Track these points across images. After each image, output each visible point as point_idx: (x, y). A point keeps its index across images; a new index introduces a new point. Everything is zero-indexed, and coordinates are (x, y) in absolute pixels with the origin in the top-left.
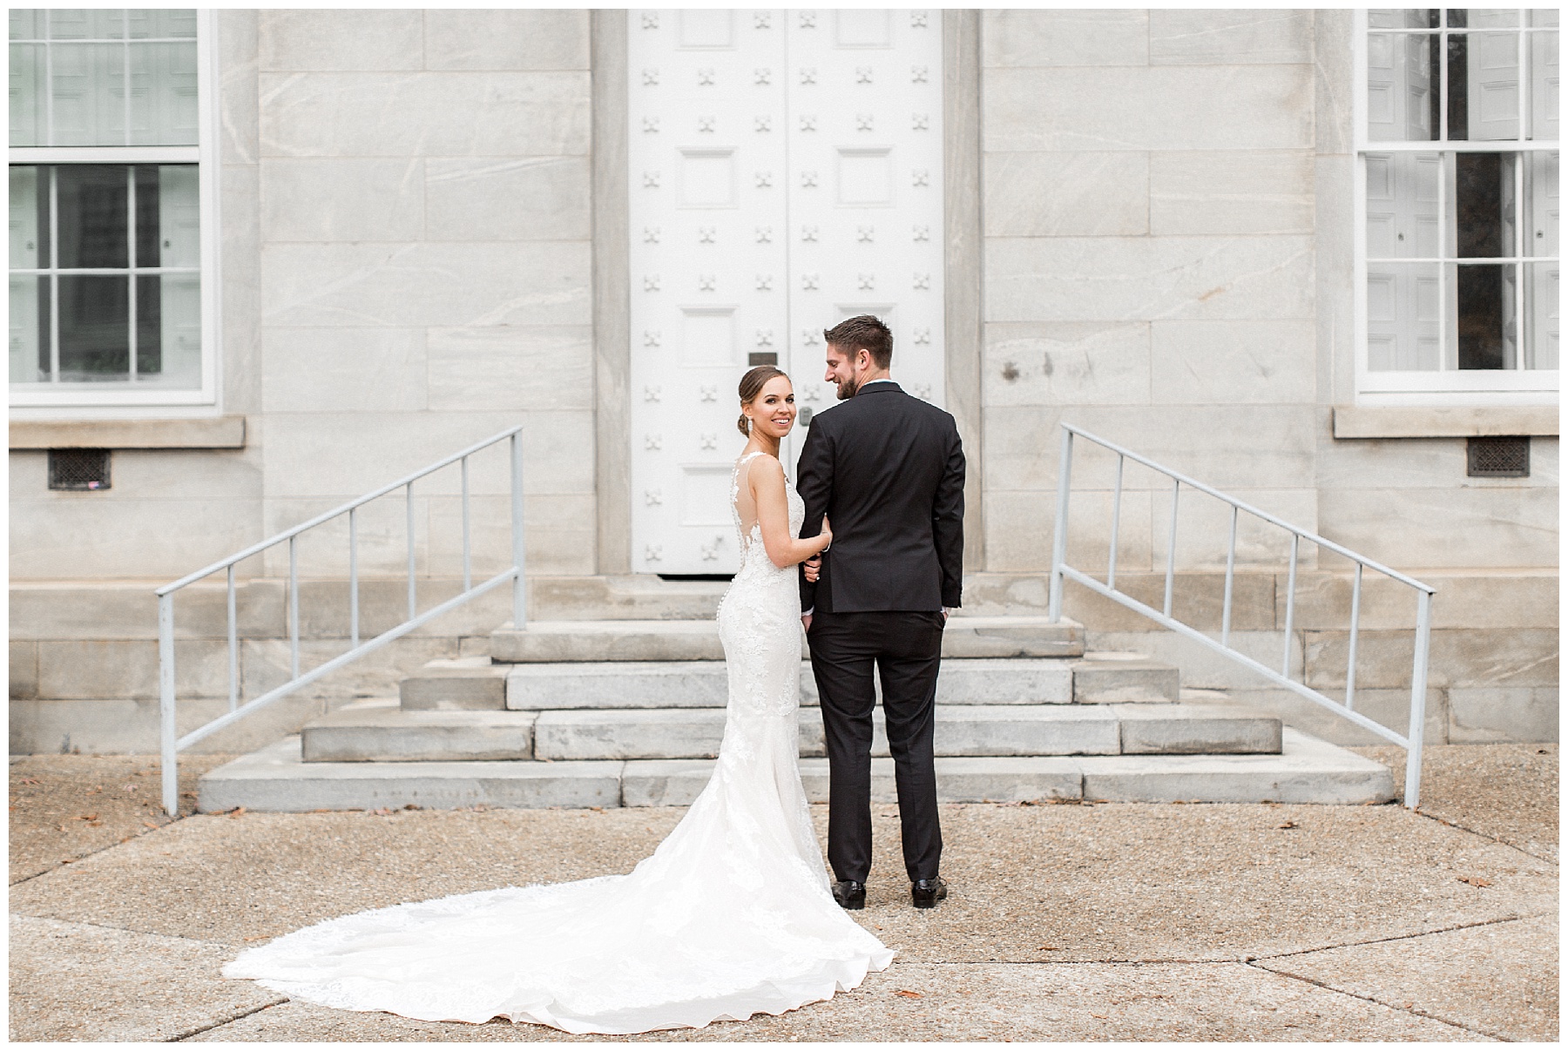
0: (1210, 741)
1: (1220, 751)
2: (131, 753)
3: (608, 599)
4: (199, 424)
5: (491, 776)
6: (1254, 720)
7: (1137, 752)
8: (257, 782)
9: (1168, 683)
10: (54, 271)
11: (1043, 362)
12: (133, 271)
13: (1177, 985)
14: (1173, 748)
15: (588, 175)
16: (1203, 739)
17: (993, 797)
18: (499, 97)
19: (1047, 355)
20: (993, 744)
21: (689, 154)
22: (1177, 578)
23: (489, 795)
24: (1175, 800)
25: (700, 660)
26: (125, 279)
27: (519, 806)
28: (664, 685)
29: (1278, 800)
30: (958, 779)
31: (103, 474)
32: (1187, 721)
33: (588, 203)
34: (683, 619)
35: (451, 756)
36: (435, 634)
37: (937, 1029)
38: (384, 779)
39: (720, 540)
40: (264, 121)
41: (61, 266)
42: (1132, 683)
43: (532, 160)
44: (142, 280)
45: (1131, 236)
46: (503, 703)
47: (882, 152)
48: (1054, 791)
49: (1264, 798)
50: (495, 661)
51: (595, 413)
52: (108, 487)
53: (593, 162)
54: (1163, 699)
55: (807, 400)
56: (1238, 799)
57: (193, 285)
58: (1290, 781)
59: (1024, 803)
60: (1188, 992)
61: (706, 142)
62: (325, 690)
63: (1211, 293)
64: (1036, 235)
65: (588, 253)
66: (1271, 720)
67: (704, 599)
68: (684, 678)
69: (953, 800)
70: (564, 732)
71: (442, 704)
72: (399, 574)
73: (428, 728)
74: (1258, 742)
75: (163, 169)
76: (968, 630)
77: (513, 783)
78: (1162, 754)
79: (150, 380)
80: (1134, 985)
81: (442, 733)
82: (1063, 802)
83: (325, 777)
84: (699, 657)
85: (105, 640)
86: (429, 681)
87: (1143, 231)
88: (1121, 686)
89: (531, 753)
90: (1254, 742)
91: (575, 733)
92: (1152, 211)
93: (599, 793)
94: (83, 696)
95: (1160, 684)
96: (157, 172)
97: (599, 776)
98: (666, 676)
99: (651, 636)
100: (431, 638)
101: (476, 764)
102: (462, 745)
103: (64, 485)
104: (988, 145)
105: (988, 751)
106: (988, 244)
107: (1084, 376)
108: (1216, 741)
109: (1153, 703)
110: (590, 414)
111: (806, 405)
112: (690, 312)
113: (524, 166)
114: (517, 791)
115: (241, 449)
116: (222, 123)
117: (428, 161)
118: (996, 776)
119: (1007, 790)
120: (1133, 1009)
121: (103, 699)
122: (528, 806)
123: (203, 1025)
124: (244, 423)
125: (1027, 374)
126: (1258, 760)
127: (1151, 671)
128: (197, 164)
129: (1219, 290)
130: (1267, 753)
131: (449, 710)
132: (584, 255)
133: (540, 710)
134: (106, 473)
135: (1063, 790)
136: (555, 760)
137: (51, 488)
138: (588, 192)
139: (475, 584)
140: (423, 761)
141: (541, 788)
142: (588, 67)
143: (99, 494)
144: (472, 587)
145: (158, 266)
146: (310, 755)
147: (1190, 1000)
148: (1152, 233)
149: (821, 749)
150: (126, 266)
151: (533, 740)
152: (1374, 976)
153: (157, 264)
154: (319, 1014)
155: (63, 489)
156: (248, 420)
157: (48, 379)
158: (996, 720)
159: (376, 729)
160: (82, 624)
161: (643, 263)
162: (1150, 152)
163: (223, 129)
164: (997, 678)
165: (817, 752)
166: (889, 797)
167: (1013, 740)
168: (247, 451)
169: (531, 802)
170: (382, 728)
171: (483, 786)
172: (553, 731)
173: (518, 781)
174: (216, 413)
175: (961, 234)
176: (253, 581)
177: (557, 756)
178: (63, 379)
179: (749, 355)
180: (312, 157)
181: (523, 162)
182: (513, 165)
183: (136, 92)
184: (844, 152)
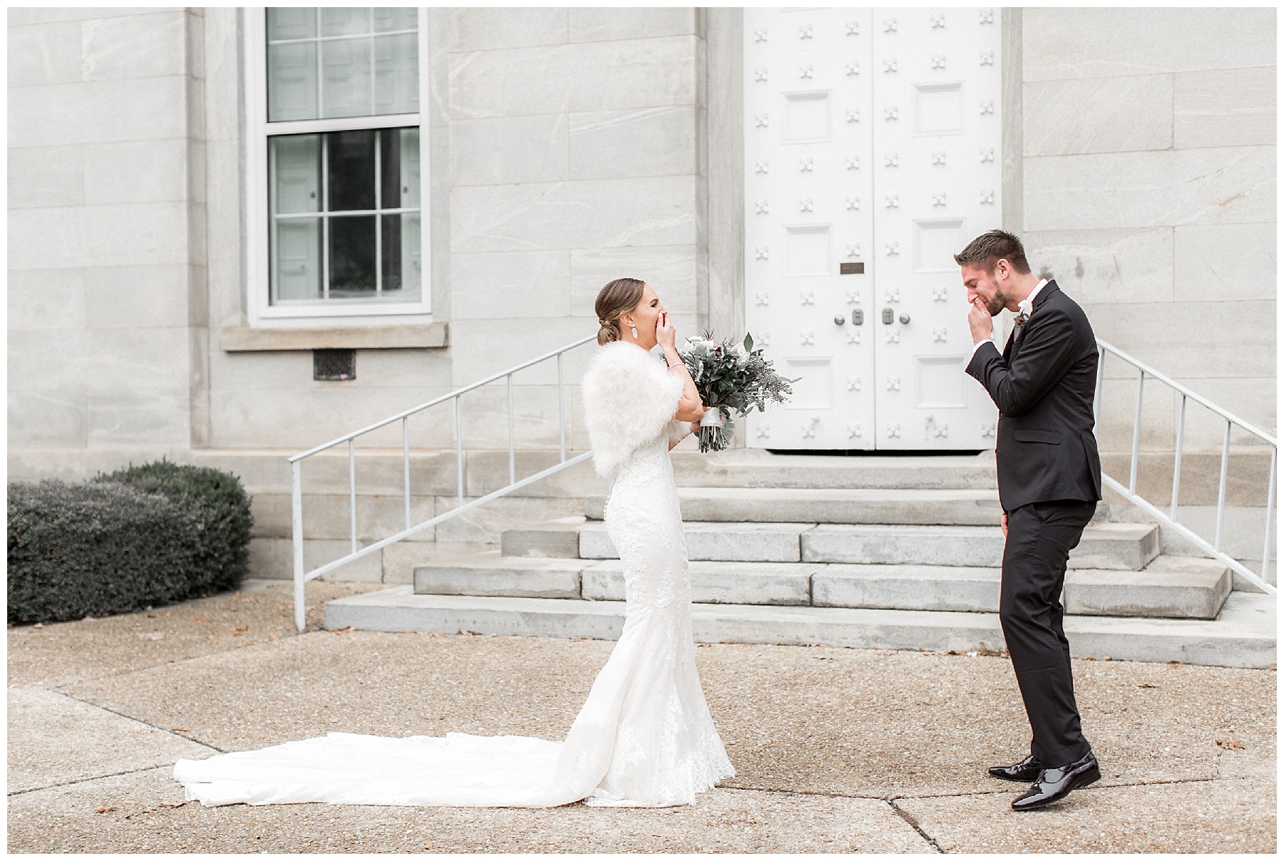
0: (1146, 605)
1: (1156, 615)
2: (358, 582)
3: (706, 469)
4: (415, 330)
5: (530, 611)
6: (1187, 588)
7: (1079, 612)
8: (363, 607)
9: (1129, 552)
10: (326, 214)
11: (1075, 265)
12: (379, 212)
14: (1112, 610)
15: (692, 121)
16: (1140, 603)
17: (929, 647)
18: (624, 60)
19: (1078, 259)
20: (952, 601)
21: (793, 98)
22: (1187, 459)
23: (528, 625)
24: (1090, 656)
25: (746, 521)
26: (373, 218)
27: (550, 636)
28: (700, 541)
29: (1185, 661)
30: (899, 629)
31: (350, 368)
32: (1125, 586)
33: (693, 143)
34: (766, 487)
35: (519, 593)
36: (575, 496)
38: (452, 610)
39: (817, 421)
40: (452, 91)
41: (330, 210)
42: (1096, 550)
43: (650, 111)
44: (384, 218)
45: (1156, 150)
46: (576, 550)
47: (955, 87)
48: (982, 643)
49: (1170, 661)
50: (589, 519)
51: (707, 316)
52: (354, 378)
53: (698, 109)
54: (1124, 567)
55: (889, 302)
56: (1148, 659)
57: (416, 221)
58: (1197, 645)
59: (953, 653)
61: (805, 87)
62: (495, 538)
63: (1231, 199)
64: (1070, 153)
65: (693, 186)
66: (1203, 589)
67: (782, 470)
68: (716, 536)
69: (895, 647)
70: (604, 577)
71: (531, 552)
72: (550, 447)
73: (503, 570)
74: (1191, 608)
75: (403, 132)
76: (970, 501)
77: (546, 617)
78: (1102, 616)
79: (394, 295)
81: (513, 575)
82: (989, 653)
83: (411, 606)
84: (746, 519)
85: (342, 495)
86: (522, 533)
87: (1167, 145)
88: (1085, 554)
89: (579, 593)
90: (1187, 608)
91: (612, 579)
92: (1176, 127)
93: (611, 628)
94: (328, 537)
95: (1122, 553)
96: (399, 136)
97: (611, 614)
98: (701, 534)
99: (708, 500)
100: (571, 498)
101: (535, 600)
102: (528, 585)
103: (324, 377)
104: (1026, 78)
105: (947, 606)
106: (1025, 162)
107: (1112, 277)
108: (1152, 606)
109: (1115, 570)
111: (888, 306)
112: (792, 230)
113: (644, 116)
114: (549, 624)
115: (445, 348)
116: (431, 94)
117: (571, 115)
118: (932, 628)
119: (941, 640)
121: (340, 540)
122: (556, 636)
124: (447, 328)
125: (1061, 276)
126: (1186, 624)
127: (1113, 541)
128: (418, 127)
129: (1239, 196)
130: (1199, 619)
131: (537, 557)
132: (690, 185)
133: (604, 559)
134: (352, 366)
135: (990, 643)
136: (597, 600)
137: (316, 379)
138: (692, 135)
139: (568, 457)
140: (499, 596)
141: (566, 622)
142: (693, 30)
143: (347, 383)
144: (566, 460)
145: (400, 207)
146: (419, 589)
148: (1175, 147)
149: (806, 599)
150: (374, 208)
151: (581, 583)
153: (398, 205)
155: (324, 380)
156: (450, 325)
157: (321, 296)
158: (954, 579)
159: (466, 570)
160: (326, 482)
161: (755, 192)
162: (1174, 74)
164: (976, 543)
165: (803, 601)
166: (841, 643)
167: (969, 598)
168: (449, 349)
169: (559, 633)
170: (471, 570)
171: (524, 618)
172: (596, 576)
173: (550, 615)
174: (428, 320)
175: (1013, 155)
176: (443, 451)
177: (598, 596)
178: (331, 296)
179: (842, 265)
180: (486, 118)
181: (641, 113)
182: (634, 115)
183: (380, 73)
184: (923, 89)
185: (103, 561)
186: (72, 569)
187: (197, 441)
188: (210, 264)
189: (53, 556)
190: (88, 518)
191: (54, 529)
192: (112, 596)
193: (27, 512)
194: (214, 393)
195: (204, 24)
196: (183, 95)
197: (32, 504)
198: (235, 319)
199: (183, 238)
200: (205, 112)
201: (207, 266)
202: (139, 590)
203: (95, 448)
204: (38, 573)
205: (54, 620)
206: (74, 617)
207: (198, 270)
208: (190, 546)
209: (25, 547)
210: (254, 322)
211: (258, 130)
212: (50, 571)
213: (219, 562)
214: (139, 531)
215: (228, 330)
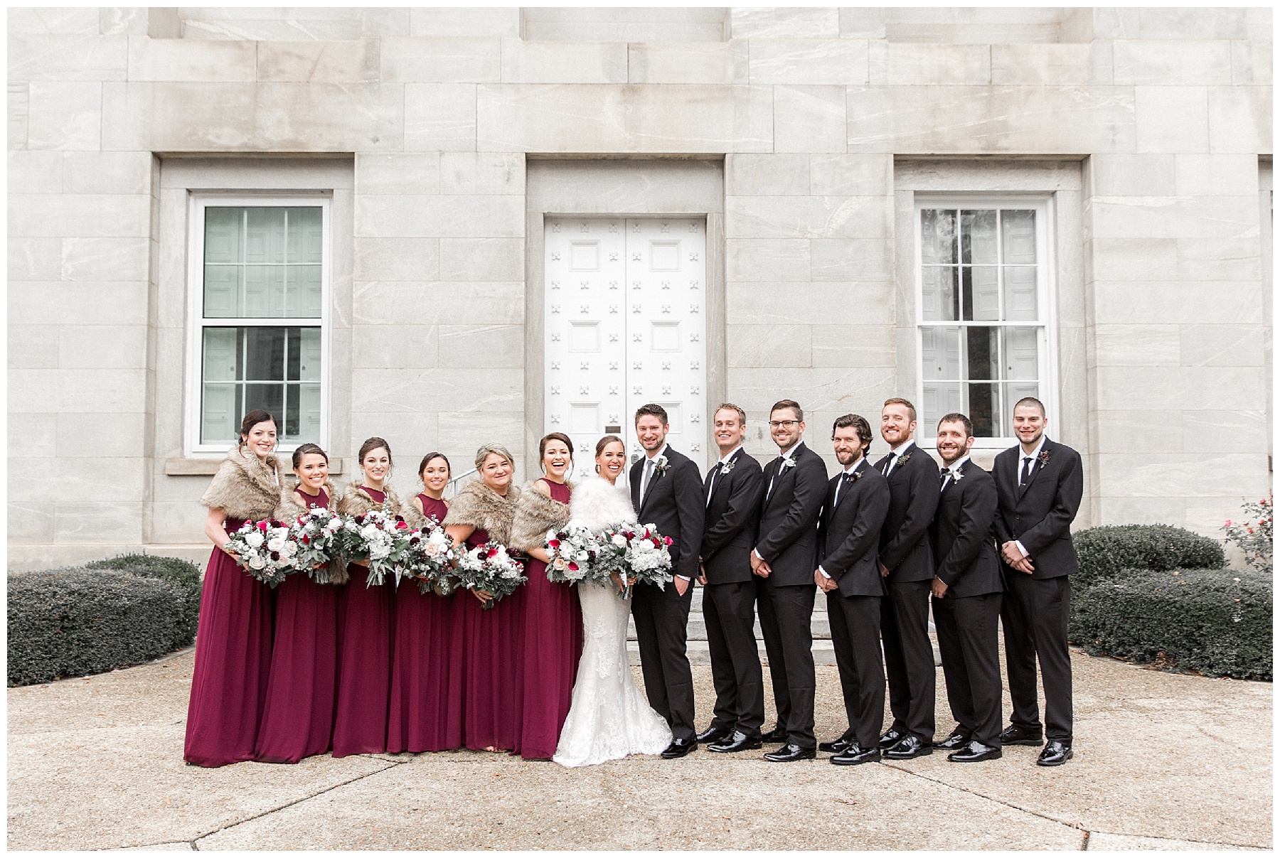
10: (244, 382)
11: (758, 432)
12: (285, 382)
13: (833, 773)
15: (523, 335)
18: (477, 294)
19: (759, 429)
21: (575, 324)
26: (281, 386)
33: (522, 349)
37: (704, 800)
40: (355, 305)
41: (247, 380)
43: (493, 327)
44: (290, 387)
45: (802, 367)
47: (675, 324)
51: (525, 457)
53: (526, 328)
57: (316, 389)
60: (839, 777)
61: (585, 318)
63: (843, 397)
64: (754, 366)
65: (523, 374)
75: (302, 329)
79: (293, 439)
80: (810, 773)
87: (809, 365)
92: (813, 355)
96: (300, 331)
104: (728, 322)
106: (729, 371)
110: (523, 459)
112: (575, 405)
115: (339, 473)
116: (333, 306)
117: (440, 327)
120: (810, 787)
123: (300, 798)
124: (342, 461)
128: (320, 327)
129: (848, 396)
132: (520, 375)
138: (523, 343)
142: (524, 279)
147: (841, 782)
148: (813, 366)
150: (282, 379)
152: (939, 767)
153: (298, 378)
154: (365, 791)
156: (343, 458)
161: (551, 379)
162: (812, 325)
163: (334, 309)
168: (341, 474)
175: (715, 366)
179: (607, 428)
180: (380, 324)
181: (489, 328)
182: (484, 329)
183: (289, 290)
184: (655, 324)
185: (128, 627)
186: (106, 634)
187: (145, 538)
188: (157, 413)
189: (93, 625)
190: (117, 596)
191: (95, 605)
192: (131, 653)
193: (71, 593)
194: (156, 504)
195: (159, 247)
196: (146, 295)
197: (75, 586)
198: (176, 453)
199: (143, 395)
200: (158, 307)
201: (155, 415)
202: (147, 648)
203: (59, 544)
204: (82, 638)
205: (92, 673)
206: (106, 670)
207: (150, 416)
208: (176, 614)
209: (74, 620)
210: (188, 455)
211: (196, 323)
212: (91, 636)
213: (188, 626)
214: (150, 604)
215: (171, 460)
